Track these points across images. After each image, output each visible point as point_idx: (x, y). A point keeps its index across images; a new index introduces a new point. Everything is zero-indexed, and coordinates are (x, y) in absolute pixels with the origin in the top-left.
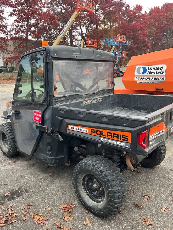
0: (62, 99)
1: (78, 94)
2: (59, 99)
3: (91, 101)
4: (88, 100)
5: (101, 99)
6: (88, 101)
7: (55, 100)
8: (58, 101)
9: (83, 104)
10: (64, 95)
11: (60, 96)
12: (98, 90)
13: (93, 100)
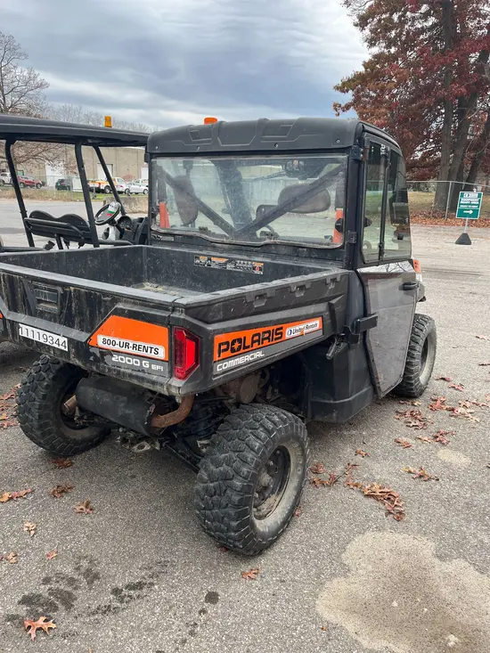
0: (167, 238)
1: (204, 236)
2: (161, 237)
3: (224, 261)
4: (214, 256)
5: (258, 265)
6: (213, 259)
9: (197, 261)
10: (170, 232)
11: (163, 231)
12: (268, 241)
13: (230, 260)
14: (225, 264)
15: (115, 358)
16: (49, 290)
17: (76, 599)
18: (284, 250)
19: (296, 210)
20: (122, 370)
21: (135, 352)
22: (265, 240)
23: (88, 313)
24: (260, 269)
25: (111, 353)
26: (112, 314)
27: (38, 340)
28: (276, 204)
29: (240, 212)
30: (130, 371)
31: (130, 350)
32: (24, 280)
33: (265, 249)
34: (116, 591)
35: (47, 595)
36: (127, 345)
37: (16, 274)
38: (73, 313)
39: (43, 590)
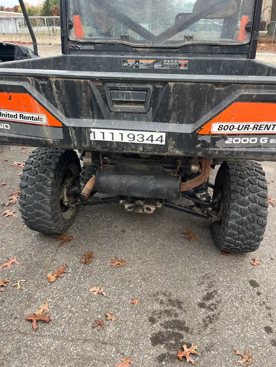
0: (86, 47)
1: (126, 42)
2: (80, 46)
3: (151, 62)
4: (141, 59)
5: (182, 62)
6: (141, 61)
7: (73, 46)
8: (78, 48)
9: (125, 64)
10: (91, 41)
11: (81, 41)
12: (187, 43)
13: (157, 61)
14: (153, 64)
15: (229, 141)
16: (134, 89)
17: (184, 322)
18: (201, 49)
19: (209, 16)
20: (236, 150)
21: (255, 131)
22: (184, 41)
23: (192, 105)
24: (185, 65)
25: (224, 137)
26: (237, 100)
27: (120, 140)
28: (191, 12)
29: (162, 20)
30: (244, 149)
31: (250, 131)
32: (92, 84)
33: (184, 50)
34: (202, 305)
35: (164, 330)
36: (247, 127)
37: (80, 78)
38: (170, 108)
39: (157, 327)
